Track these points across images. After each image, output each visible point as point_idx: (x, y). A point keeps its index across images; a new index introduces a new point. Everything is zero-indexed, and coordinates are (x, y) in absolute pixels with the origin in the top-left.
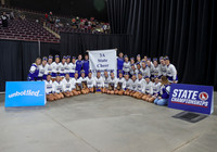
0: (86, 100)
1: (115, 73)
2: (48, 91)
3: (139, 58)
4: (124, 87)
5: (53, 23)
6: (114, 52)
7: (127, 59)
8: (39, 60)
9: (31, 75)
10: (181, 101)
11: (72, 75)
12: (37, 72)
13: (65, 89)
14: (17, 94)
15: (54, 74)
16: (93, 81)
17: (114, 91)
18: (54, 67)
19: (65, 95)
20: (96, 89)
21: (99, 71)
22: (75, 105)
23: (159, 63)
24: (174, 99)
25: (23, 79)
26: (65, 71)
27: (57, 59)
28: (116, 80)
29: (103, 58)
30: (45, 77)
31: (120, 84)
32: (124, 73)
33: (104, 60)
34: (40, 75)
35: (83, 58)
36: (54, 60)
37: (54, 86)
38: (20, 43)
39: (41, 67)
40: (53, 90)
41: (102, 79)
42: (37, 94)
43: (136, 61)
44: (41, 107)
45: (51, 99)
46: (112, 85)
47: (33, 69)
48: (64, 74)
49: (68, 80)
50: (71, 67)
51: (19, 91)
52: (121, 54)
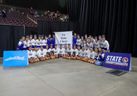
0: (53, 62)
1: (71, 46)
2: (29, 57)
3: (86, 36)
4: (77, 54)
5: (33, 14)
6: (71, 33)
7: (79, 37)
8: (24, 38)
9: (19, 47)
10: (112, 63)
11: (44, 47)
12: (22, 45)
13: (40, 56)
14: (10, 59)
15: (33, 47)
16: (58, 51)
17: (71, 57)
18: (33, 42)
19: (40, 59)
20: (60, 56)
21: (61, 45)
22: (47, 66)
23: (98, 39)
24: (107, 62)
25: (14, 49)
26: (40, 45)
27: (35, 37)
28: (72, 50)
29: (64, 37)
30: (27, 48)
31: (74, 53)
32: (77, 46)
33: (64, 38)
34: (25, 47)
35: (52, 37)
36: (33, 38)
37: (33, 54)
38: (12, 27)
39: (25, 42)
40: (33, 56)
41: (63, 50)
42: (23, 58)
43: (84, 38)
44: (25, 67)
45: (32, 62)
46: (69, 53)
47: (20, 43)
48: (40, 47)
49: (42, 50)
50: (44, 42)
51: (12, 57)
52: (75, 34)
